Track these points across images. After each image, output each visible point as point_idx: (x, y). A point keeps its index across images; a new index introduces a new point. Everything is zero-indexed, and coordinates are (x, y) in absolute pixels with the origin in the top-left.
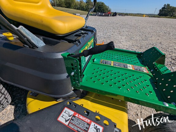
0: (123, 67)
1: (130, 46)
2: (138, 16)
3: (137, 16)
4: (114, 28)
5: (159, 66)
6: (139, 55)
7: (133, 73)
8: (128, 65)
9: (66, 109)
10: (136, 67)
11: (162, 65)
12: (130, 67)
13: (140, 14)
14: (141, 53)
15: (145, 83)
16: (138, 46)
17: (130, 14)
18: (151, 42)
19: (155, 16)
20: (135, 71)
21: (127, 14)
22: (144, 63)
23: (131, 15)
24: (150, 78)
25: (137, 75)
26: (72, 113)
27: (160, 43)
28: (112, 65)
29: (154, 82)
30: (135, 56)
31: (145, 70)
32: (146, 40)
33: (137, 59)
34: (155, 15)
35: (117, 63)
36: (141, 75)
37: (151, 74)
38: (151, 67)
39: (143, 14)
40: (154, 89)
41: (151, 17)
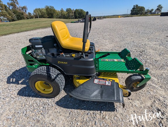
0: (112, 61)
1: (113, 47)
2: (115, 17)
3: (113, 17)
4: (98, 34)
5: (128, 58)
6: (119, 54)
7: (117, 63)
8: (115, 60)
9: (95, 79)
10: (119, 60)
11: (129, 57)
12: (116, 60)
13: (116, 15)
14: (120, 52)
15: (123, 66)
16: (118, 46)
17: (107, 16)
18: (127, 42)
19: (129, 16)
20: (118, 62)
21: (104, 17)
22: (122, 57)
23: (108, 18)
24: (125, 63)
25: (119, 63)
26: (98, 80)
27: (133, 42)
28: (107, 61)
29: (127, 65)
30: (117, 54)
31: (123, 60)
32: (124, 40)
33: (118, 56)
34: (128, 14)
35: (109, 60)
36: (121, 63)
37: (125, 62)
38: (125, 59)
39: (118, 15)
40: (127, 67)
41: (126, 17)
